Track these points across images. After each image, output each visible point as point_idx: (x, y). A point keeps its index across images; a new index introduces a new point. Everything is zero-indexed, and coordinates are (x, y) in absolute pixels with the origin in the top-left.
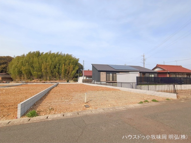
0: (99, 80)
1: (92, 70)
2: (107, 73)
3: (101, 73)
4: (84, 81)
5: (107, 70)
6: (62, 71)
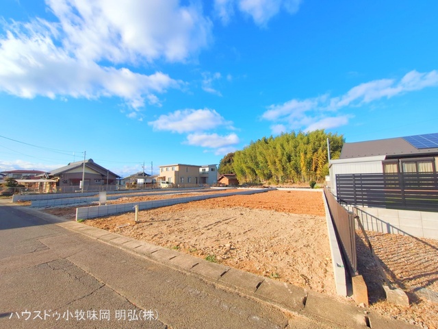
6: (302, 165)
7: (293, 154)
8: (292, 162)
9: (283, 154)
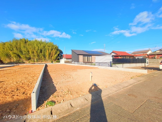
0: (78, 61)
1: (71, 54)
2: (83, 56)
3: (80, 56)
4: (66, 62)
5: (84, 54)
6: (47, 54)
7: (43, 50)
8: (43, 53)
9: (38, 49)
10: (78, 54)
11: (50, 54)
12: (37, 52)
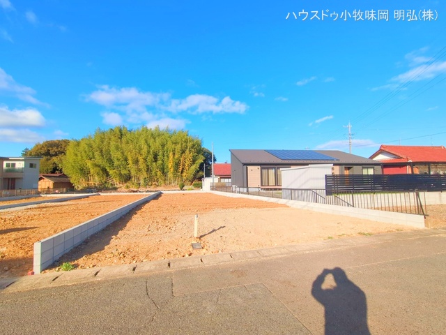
0: (245, 184)
2: (262, 169)
3: (249, 168)
4: (213, 188)
5: (264, 162)
6: (170, 166)
7: (160, 153)
8: (160, 162)
9: (149, 152)
10: (245, 162)
11: (177, 164)
12: (145, 160)
